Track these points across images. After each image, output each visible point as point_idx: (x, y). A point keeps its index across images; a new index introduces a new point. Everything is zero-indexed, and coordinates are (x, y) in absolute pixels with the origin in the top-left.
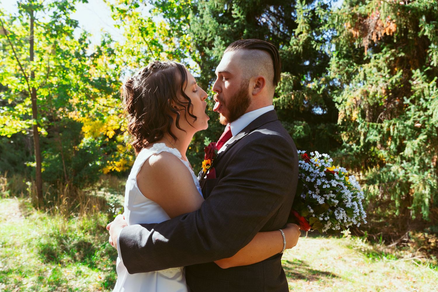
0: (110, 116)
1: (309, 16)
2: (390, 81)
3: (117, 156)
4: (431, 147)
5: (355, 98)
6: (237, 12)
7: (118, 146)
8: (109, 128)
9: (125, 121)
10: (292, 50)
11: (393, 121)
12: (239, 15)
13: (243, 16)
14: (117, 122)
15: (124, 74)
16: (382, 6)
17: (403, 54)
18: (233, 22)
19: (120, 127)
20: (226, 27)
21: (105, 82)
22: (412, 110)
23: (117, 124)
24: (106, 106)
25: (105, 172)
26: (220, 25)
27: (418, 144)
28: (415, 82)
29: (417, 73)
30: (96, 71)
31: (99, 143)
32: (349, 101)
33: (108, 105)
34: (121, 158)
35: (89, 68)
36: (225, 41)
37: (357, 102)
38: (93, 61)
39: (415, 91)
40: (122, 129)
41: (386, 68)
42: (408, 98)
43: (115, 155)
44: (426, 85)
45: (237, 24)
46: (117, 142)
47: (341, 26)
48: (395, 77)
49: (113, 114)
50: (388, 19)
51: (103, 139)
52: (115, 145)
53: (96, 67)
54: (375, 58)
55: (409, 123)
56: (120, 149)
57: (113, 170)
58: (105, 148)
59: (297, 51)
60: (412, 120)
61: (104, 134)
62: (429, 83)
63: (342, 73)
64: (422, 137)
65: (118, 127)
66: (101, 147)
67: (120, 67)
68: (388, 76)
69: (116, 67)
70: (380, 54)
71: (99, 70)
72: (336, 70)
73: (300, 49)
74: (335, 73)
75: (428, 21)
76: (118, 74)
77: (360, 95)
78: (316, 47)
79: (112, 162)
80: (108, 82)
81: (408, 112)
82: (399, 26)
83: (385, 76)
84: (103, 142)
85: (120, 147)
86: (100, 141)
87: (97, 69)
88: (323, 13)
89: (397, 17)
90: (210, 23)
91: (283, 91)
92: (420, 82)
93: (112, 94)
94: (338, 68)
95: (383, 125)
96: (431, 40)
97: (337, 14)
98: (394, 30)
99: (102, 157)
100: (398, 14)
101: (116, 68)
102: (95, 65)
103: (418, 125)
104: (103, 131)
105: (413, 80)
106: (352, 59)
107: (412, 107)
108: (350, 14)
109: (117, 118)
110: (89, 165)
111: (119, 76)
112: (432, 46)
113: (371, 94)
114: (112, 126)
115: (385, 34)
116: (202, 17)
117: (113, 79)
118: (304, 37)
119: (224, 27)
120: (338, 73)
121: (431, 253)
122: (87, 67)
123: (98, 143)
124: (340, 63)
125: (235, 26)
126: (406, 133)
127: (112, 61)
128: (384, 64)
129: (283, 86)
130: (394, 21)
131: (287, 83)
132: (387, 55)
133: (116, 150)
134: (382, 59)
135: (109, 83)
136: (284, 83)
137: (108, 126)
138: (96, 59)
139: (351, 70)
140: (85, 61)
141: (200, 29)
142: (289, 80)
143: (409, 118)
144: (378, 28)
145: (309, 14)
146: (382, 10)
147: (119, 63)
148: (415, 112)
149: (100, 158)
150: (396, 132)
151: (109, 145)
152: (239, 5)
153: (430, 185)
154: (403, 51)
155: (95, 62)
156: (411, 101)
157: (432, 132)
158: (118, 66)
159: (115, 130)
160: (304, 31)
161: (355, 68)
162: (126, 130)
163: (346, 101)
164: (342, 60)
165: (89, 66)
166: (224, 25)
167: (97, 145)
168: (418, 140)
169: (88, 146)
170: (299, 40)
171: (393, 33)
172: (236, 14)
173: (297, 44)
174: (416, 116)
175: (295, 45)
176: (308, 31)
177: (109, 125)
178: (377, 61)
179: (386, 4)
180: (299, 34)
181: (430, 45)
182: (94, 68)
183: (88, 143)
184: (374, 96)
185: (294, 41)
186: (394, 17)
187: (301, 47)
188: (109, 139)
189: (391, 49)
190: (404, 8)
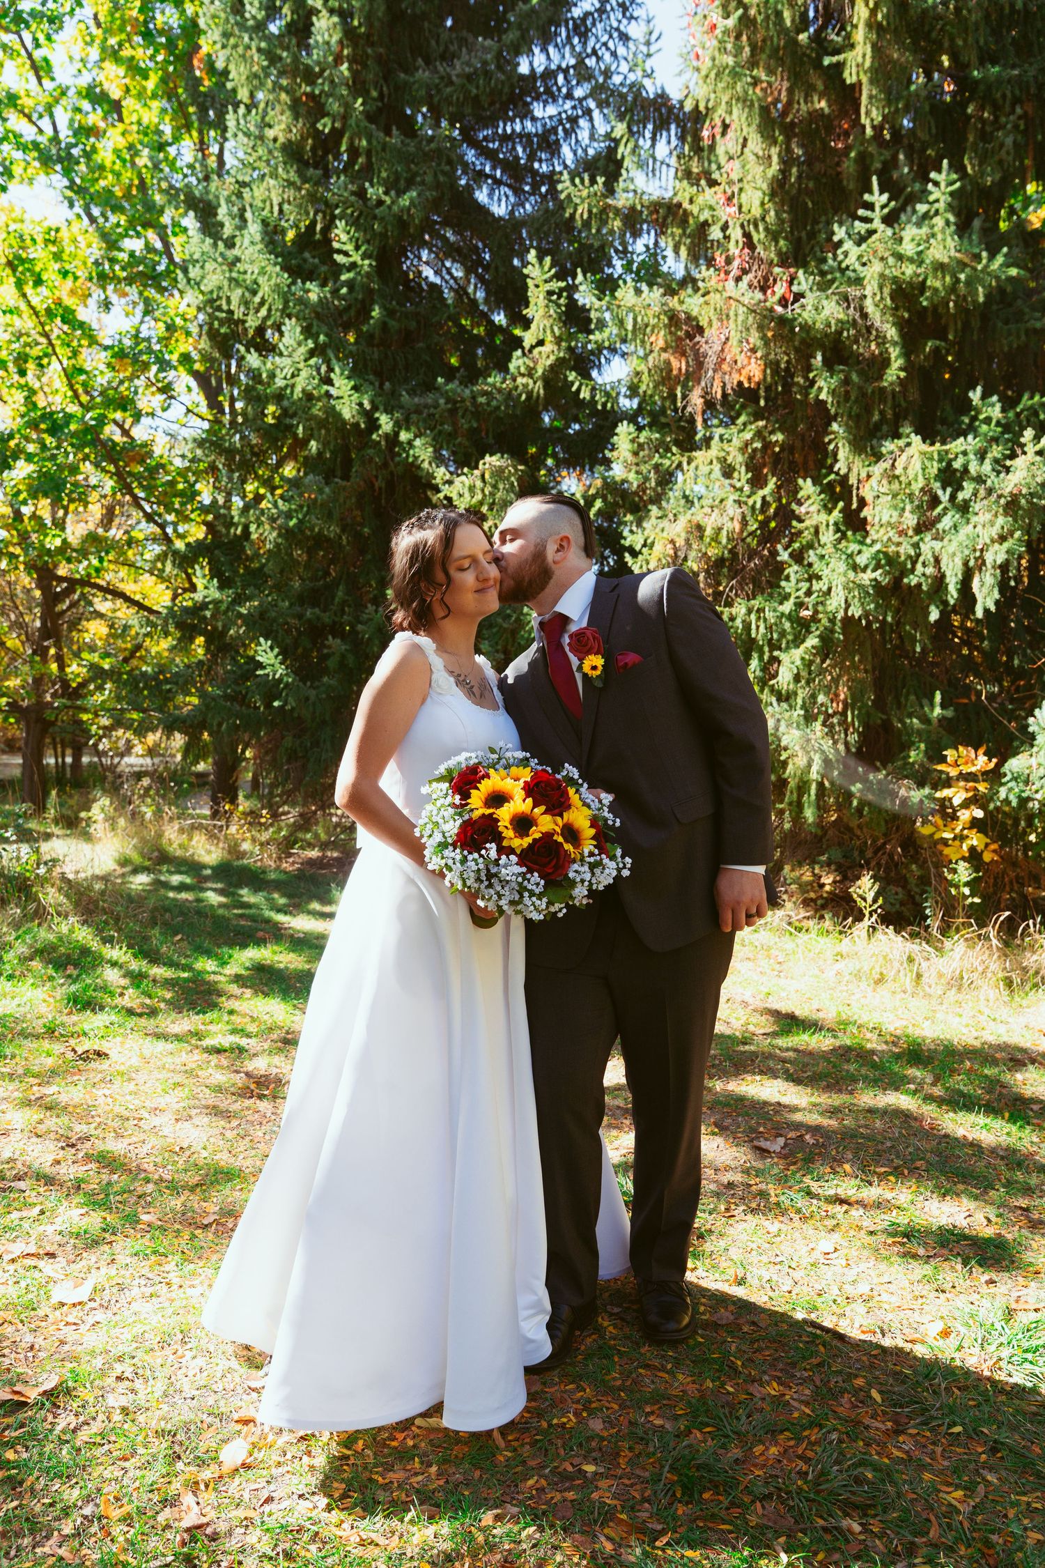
1: (562, 301)
2: (750, 502)
4: (833, 666)
5: (672, 542)
6: (349, 247)
10: (516, 388)
11: (756, 603)
12: (356, 257)
13: (367, 262)
16: (732, 313)
17: (779, 437)
18: (336, 278)
20: (314, 293)
22: (793, 578)
26: (294, 283)
27: (803, 659)
28: (803, 509)
29: (807, 487)
32: (658, 548)
36: (315, 338)
37: (676, 550)
39: (800, 532)
41: (743, 469)
42: (786, 549)
44: (823, 517)
45: (350, 284)
47: (643, 342)
48: (761, 493)
50: (746, 347)
54: (721, 438)
55: (787, 607)
59: (529, 394)
60: (792, 600)
62: (830, 512)
63: (644, 468)
64: (812, 641)
68: (747, 488)
70: (734, 429)
72: (630, 458)
73: (539, 388)
74: (627, 466)
75: (829, 364)
77: (683, 535)
78: (579, 390)
81: (783, 583)
82: (773, 365)
83: (741, 490)
88: (597, 304)
89: (767, 343)
90: (263, 272)
91: (491, 509)
92: (814, 508)
94: (636, 454)
95: (734, 611)
96: (833, 411)
97: (631, 309)
98: (758, 376)
100: (770, 334)
103: (805, 613)
105: (800, 503)
106: (671, 432)
107: (793, 570)
108: (665, 313)
112: (835, 426)
113: (708, 532)
115: (740, 384)
116: (230, 244)
118: (547, 356)
119: (308, 291)
120: (634, 468)
121: (823, 907)
124: (642, 440)
125: (344, 290)
126: (783, 634)
128: (740, 459)
129: (492, 494)
130: (759, 354)
131: (501, 486)
132: (748, 435)
134: (736, 442)
136: (495, 486)
139: (667, 462)
141: (226, 283)
142: (508, 479)
143: (786, 597)
144: (725, 367)
145: (560, 297)
146: (732, 325)
148: (798, 581)
150: (762, 630)
152: (354, 222)
153: (823, 752)
154: (781, 429)
156: (791, 555)
157: (832, 631)
160: (549, 338)
161: (677, 459)
163: (652, 546)
164: (644, 434)
166: (308, 285)
168: (802, 647)
170: (536, 363)
171: (758, 384)
172: (346, 254)
173: (530, 373)
174: (801, 593)
175: (523, 375)
176: (558, 341)
178: (726, 446)
179: (742, 310)
180: (533, 347)
181: (829, 424)
184: (715, 539)
185: (520, 362)
186: (759, 343)
187: (539, 383)
189: (756, 420)
190: (782, 321)
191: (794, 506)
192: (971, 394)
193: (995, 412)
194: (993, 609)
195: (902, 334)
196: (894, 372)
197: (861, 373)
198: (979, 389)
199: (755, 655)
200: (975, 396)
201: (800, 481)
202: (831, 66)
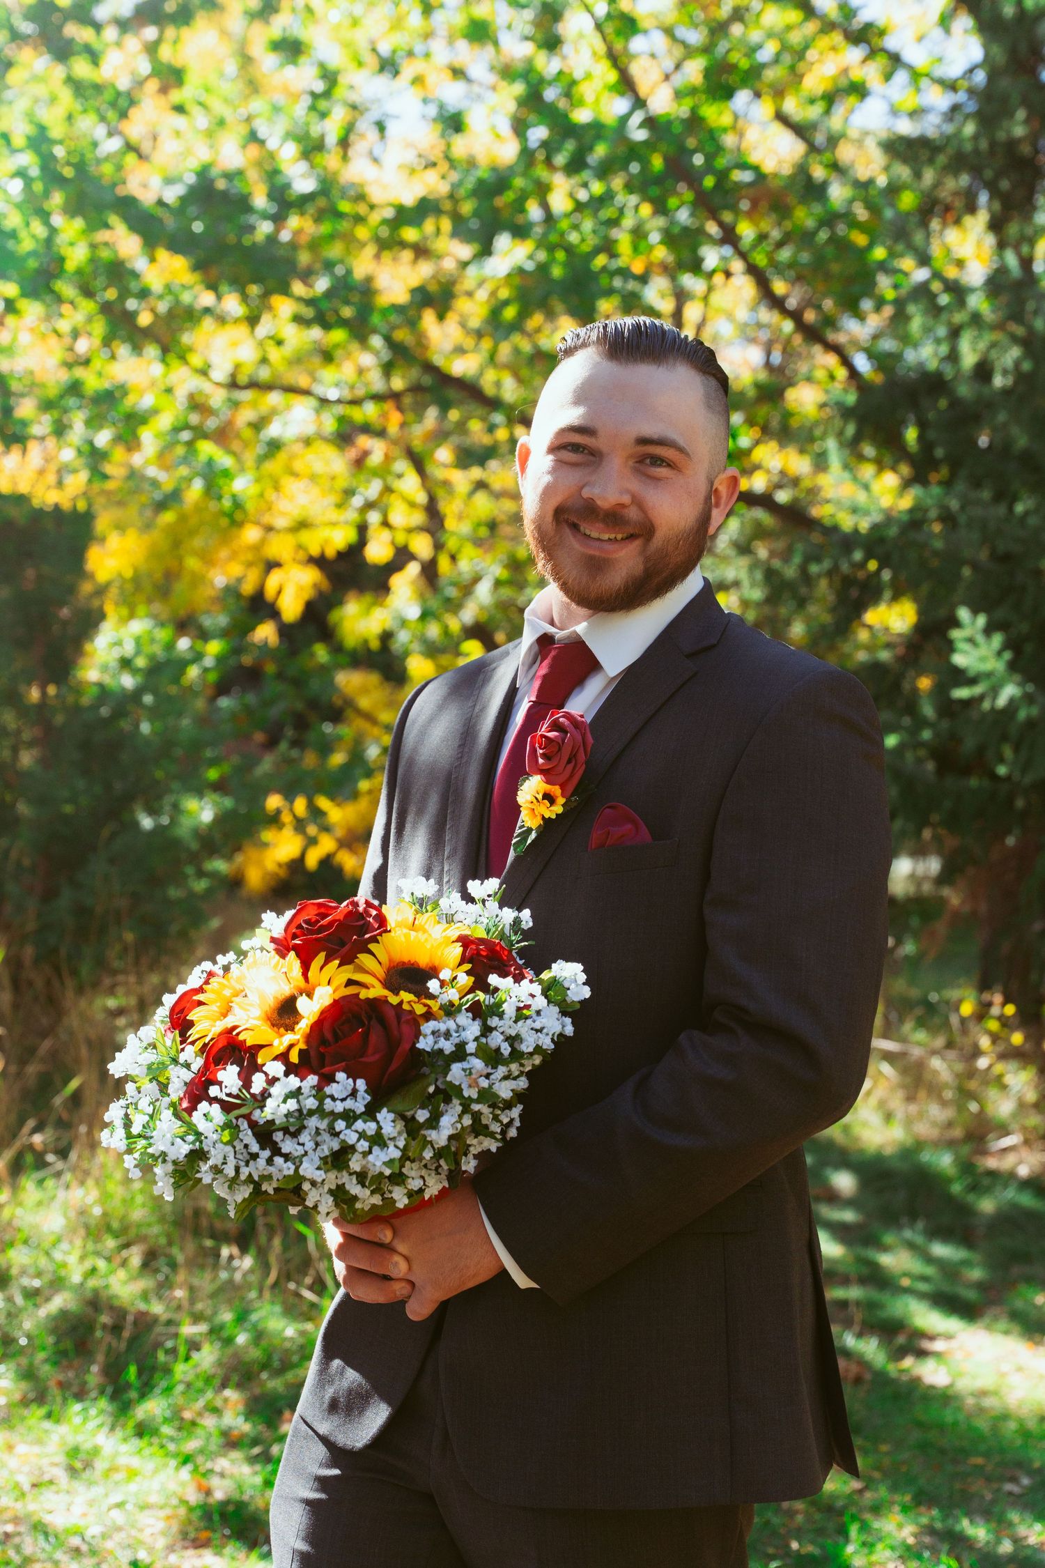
0: (282, 457)
3: (338, 759)
7: (350, 681)
8: (280, 547)
9: (399, 485)
14: (334, 498)
15: (381, 127)
19: (362, 529)
21: (243, 204)
23: (334, 515)
24: (253, 385)
25: (255, 878)
30: (179, 121)
31: (209, 662)
33: (264, 374)
34: (369, 774)
35: (123, 104)
38: (152, 49)
40: (378, 551)
43: (326, 748)
46: (337, 648)
49: (307, 442)
51: (238, 632)
52: (326, 672)
53: (176, 96)
56: (364, 703)
57: (312, 860)
58: (251, 698)
61: (248, 588)
65: (339, 538)
66: (222, 688)
67: (343, 80)
69: (319, 87)
71: (195, 110)
76: (332, 139)
79: (300, 805)
80: (260, 200)
84: (237, 650)
85: (365, 690)
86: (214, 648)
87: (180, 109)
93: (298, 288)
99: (226, 768)
101: (315, 96)
102: (171, 77)
104: (236, 570)
109: (334, 462)
110: (136, 825)
111: (344, 143)
114: (302, 525)
117: (303, 184)
122: (108, 95)
123: (198, 657)
127: (291, 49)
133: (336, 715)
135: (273, 209)
137: (269, 529)
138: (170, 32)
140: (94, 57)
147: (335, 57)
149: (213, 774)
151: (280, 676)
155: (165, 53)
158: (330, 77)
159: (319, 561)
162: (402, 556)
165: (123, 84)
167: (193, 672)
169: (128, 681)
177: (281, 522)
182: (162, 101)
183: (126, 663)
188: (285, 631)
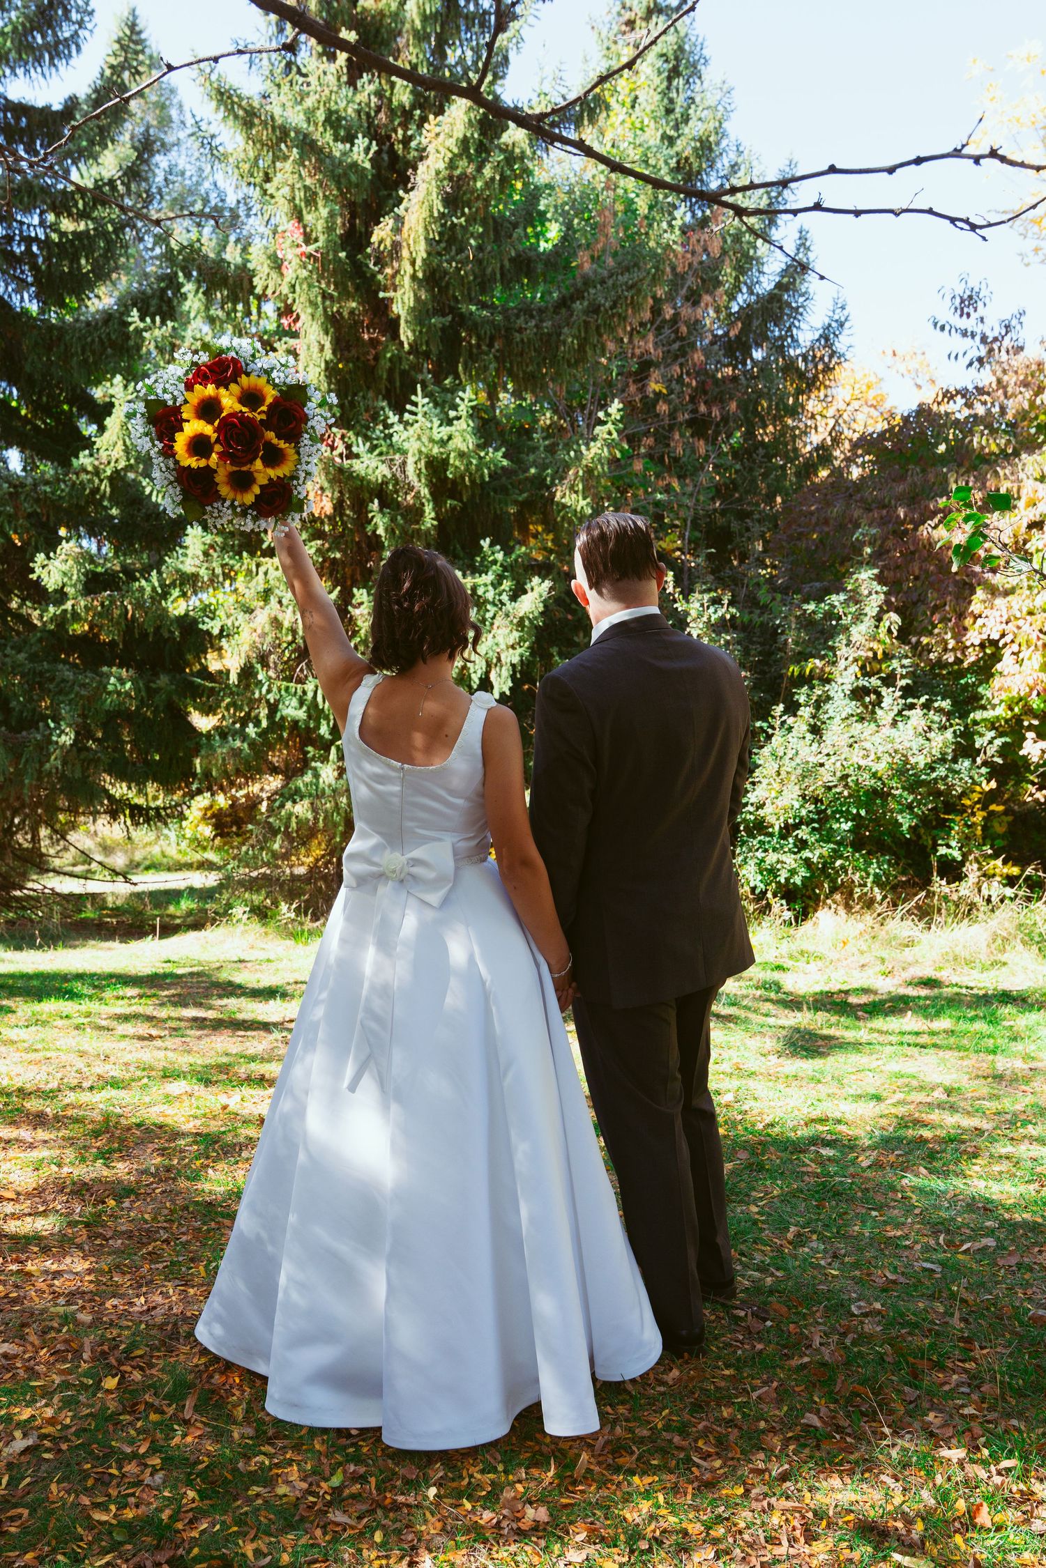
17: (336, 555)
75: (381, 509)
82: (336, 503)
89: (333, 487)
154: (337, 549)
171: (326, 515)
189: (314, 539)
190: (341, 470)
191: (350, 608)
192: (482, 542)
193: (500, 556)
194: (508, 693)
195: (431, 493)
196: (429, 518)
197: (403, 517)
198: (488, 540)
199: (323, 722)
200: (485, 543)
201: (355, 590)
202: (384, 299)
